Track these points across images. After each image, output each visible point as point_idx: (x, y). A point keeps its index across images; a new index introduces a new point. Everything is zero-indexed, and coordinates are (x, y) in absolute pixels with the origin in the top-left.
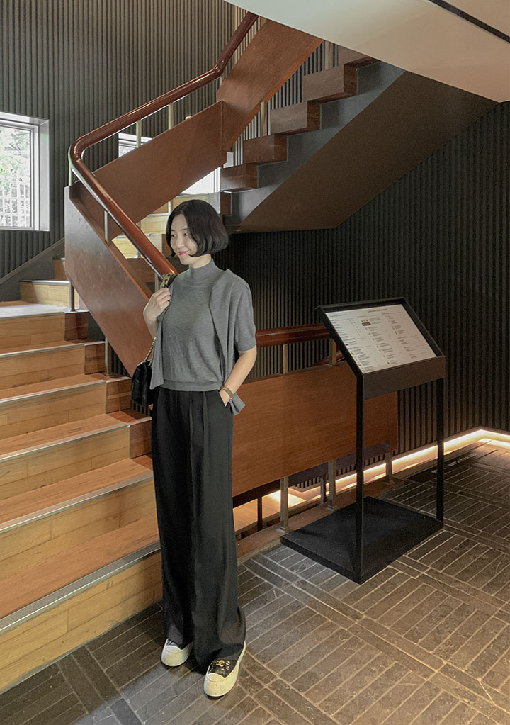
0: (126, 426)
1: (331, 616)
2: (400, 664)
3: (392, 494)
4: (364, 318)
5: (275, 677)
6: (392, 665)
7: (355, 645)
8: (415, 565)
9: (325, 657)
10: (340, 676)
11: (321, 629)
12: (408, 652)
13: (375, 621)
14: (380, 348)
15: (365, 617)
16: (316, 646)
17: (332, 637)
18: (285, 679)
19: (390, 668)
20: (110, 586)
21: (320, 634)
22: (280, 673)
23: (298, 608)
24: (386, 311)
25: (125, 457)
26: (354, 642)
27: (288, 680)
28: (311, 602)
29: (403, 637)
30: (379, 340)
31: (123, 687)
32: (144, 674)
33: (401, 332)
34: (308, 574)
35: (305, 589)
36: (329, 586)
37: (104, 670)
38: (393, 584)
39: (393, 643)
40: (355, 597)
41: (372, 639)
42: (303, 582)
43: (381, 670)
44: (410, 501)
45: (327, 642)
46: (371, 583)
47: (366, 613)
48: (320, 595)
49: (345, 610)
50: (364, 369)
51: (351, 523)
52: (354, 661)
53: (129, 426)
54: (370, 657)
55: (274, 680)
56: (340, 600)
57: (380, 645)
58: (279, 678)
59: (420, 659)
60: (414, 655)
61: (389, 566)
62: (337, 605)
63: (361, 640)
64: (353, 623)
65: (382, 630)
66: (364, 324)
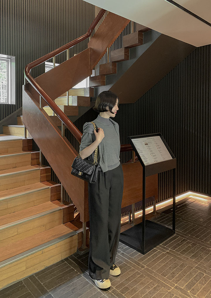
0: (49, 188)
1: (134, 266)
2: (159, 285)
3: (155, 219)
4: (145, 142)
5: (113, 288)
6: (156, 285)
7: (142, 277)
8: (164, 248)
9: (131, 281)
10: (137, 288)
11: (130, 271)
12: (162, 281)
13: (150, 269)
14: (151, 155)
15: (146, 267)
16: (128, 277)
17: (134, 274)
18: (117, 289)
19: (155, 286)
20: (43, 252)
21: (129, 273)
22: (115, 287)
23: (121, 263)
24: (153, 139)
25: (48, 201)
26: (142, 276)
27: (118, 290)
28: (126, 261)
29: (160, 275)
30: (151, 151)
31: (50, 290)
32: (59, 286)
33: (159, 148)
34: (124, 250)
35: (123, 256)
36: (131, 255)
37: (42, 284)
38: (156, 255)
39: (157, 277)
40: (142, 259)
41: (148, 275)
42: (123, 254)
43: (152, 287)
44: (162, 222)
45: (132, 276)
46: (148, 254)
47: (146, 266)
48: (129, 258)
49: (139, 264)
50: (146, 164)
51: (140, 230)
52: (142, 283)
53: (50, 188)
54: (148, 282)
55: (113, 290)
56: (137, 260)
57: (151, 278)
58: (115, 289)
59: (167, 283)
60: (164, 281)
61: (155, 248)
62: (135, 262)
63: (145, 276)
64: (142, 269)
65: (152, 272)
66: (146, 144)
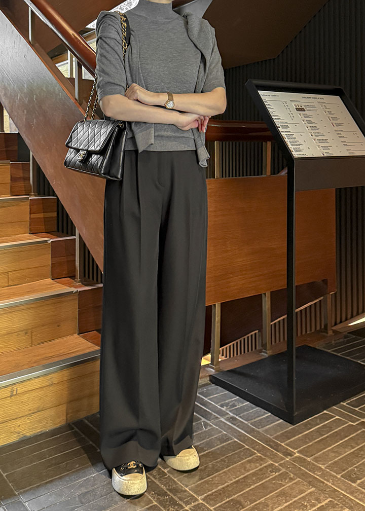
2: (336, 502)
3: (330, 347)
5: (196, 500)
6: (326, 502)
7: (285, 479)
9: (252, 487)
11: (249, 462)
12: (345, 491)
13: (309, 459)
15: (297, 455)
16: (242, 476)
17: (261, 470)
18: (207, 503)
19: (323, 504)
21: (248, 466)
22: (203, 497)
23: (225, 441)
26: (284, 476)
27: (210, 505)
28: (240, 436)
29: (339, 476)
31: (22, 490)
34: (238, 412)
35: (234, 425)
36: (260, 424)
38: (329, 428)
39: (328, 481)
40: (287, 436)
41: (304, 475)
42: (233, 418)
45: (254, 474)
46: (306, 425)
47: (298, 452)
48: (251, 431)
49: (277, 447)
52: (283, 494)
53: (49, 242)
54: (301, 492)
55: (196, 503)
56: (271, 437)
57: (312, 482)
58: (201, 502)
60: (352, 494)
61: (325, 412)
62: (267, 441)
64: (285, 459)
65: (315, 469)
